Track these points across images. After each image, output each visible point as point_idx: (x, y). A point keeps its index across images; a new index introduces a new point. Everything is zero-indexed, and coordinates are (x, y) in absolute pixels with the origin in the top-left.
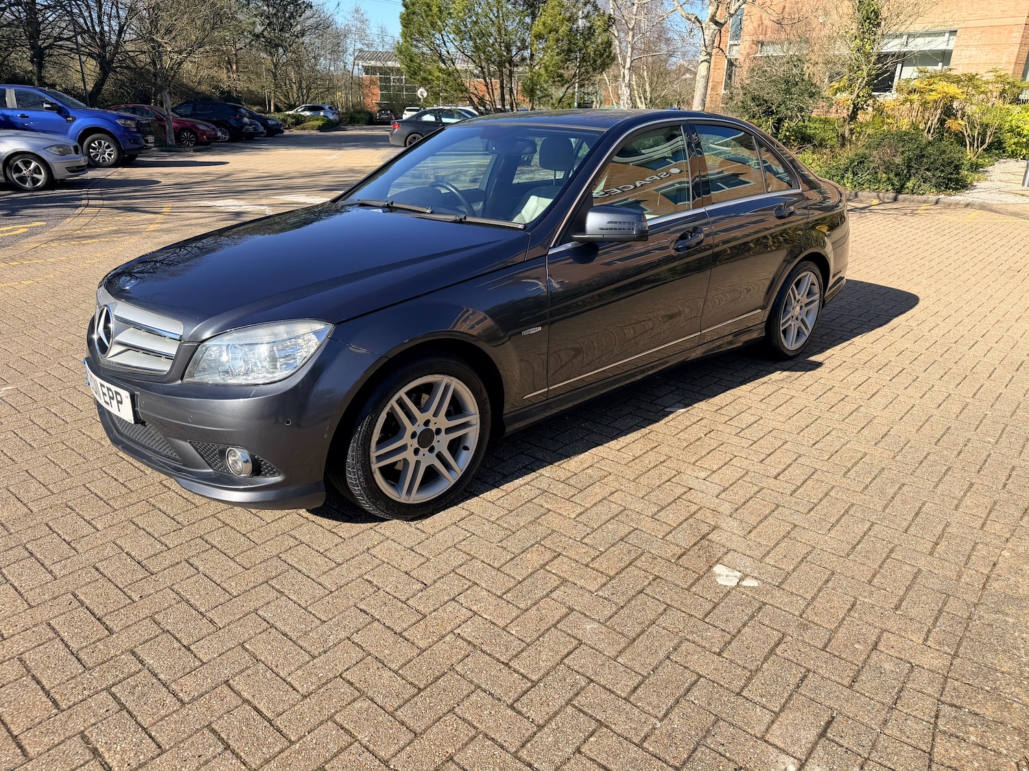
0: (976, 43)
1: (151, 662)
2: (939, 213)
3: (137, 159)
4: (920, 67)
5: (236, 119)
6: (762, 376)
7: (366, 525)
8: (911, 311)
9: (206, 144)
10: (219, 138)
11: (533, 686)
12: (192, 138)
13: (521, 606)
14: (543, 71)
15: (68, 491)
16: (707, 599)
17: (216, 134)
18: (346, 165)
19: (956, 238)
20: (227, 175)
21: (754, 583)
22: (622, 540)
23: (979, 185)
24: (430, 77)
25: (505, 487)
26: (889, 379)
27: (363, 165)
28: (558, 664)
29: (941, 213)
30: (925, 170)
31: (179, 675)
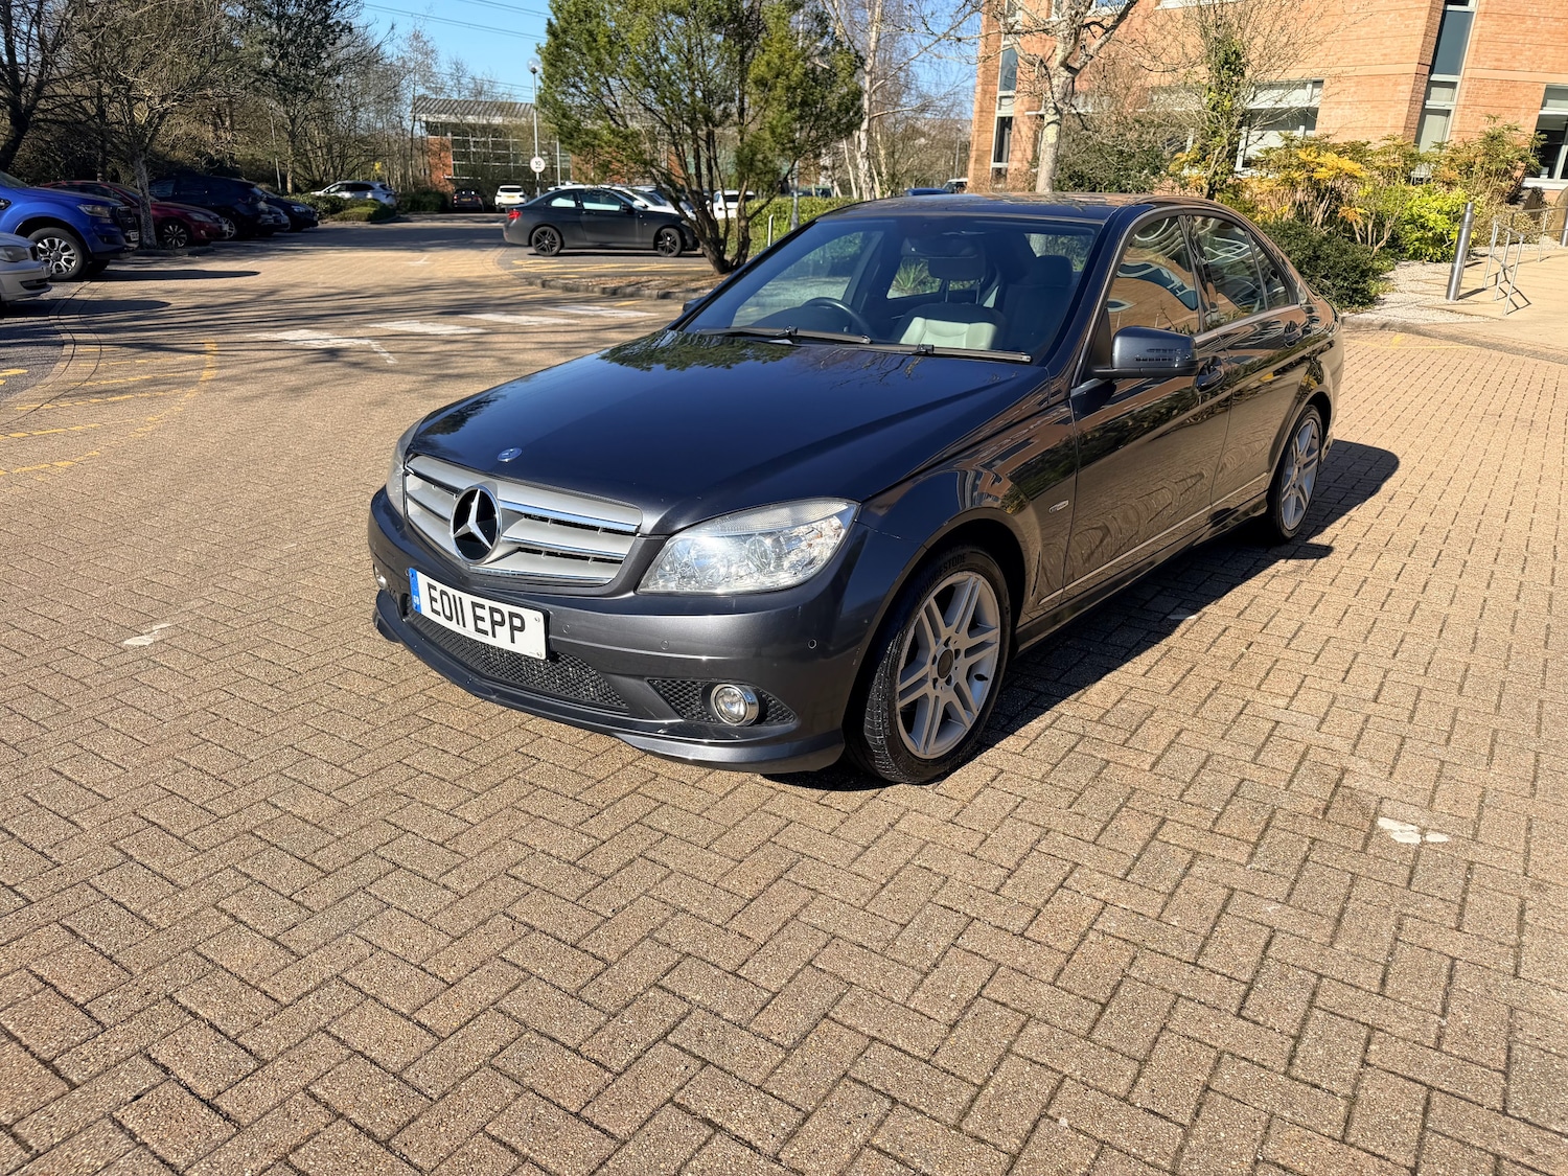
0: (1350, 99)
1: (698, 998)
2: (1350, 337)
3: (109, 267)
4: (1282, 132)
5: (247, 204)
6: (1265, 567)
7: (864, 792)
8: (1397, 472)
9: (205, 243)
10: (224, 234)
11: (1250, 989)
12: (182, 233)
13: (1162, 888)
14: (767, 135)
15: (383, 772)
16: (1395, 862)
17: (221, 227)
18: (450, 274)
19: (1392, 372)
20: (272, 293)
21: (1443, 838)
22: (1234, 794)
23: (1390, 297)
24: (597, 142)
25: (1022, 731)
26: (1430, 565)
27: (476, 274)
28: (1262, 959)
29: (1354, 338)
30: (1322, 277)
31: (752, 1012)
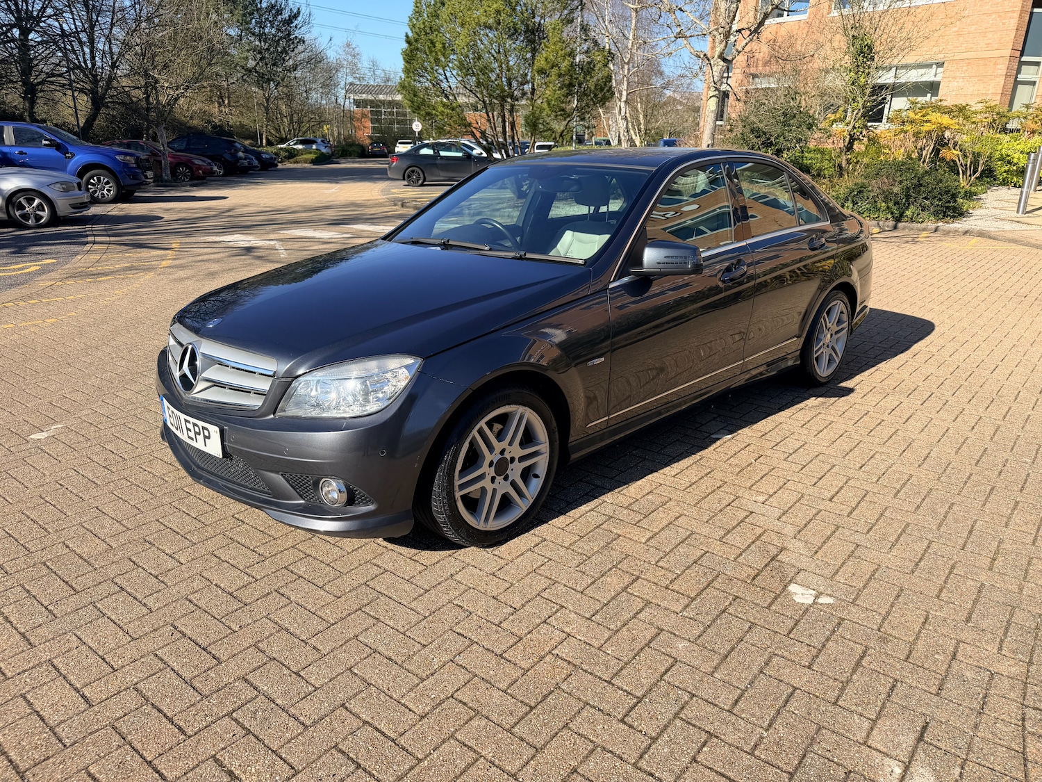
0: (963, 75)
1: (266, 688)
2: (939, 240)
3: (136, 194)
4: (910, 98)
5: (231, 154)
6: (799, 403)
7: (444, 552)
8: (929, 337)
9: (202, 179)
10: (214, 172)
11: (640, 702)
12: (188, 172)
13: (611, 627)
14: (545, 105)
15: (144, 527)
16: (788, 616)
17: (212, 168)
18: (347, 198)
19: (960, 265)
20: (229, 210)
21: (829, 600)
22: (695, 562)
23: (977, 212)
24: (434, 112)
25: (571, 513)
26: (920, 403)
27: (364, 198)
28: (658, 681)
29: (942, 241)
30: (924, 198)
31: (296, 699)
